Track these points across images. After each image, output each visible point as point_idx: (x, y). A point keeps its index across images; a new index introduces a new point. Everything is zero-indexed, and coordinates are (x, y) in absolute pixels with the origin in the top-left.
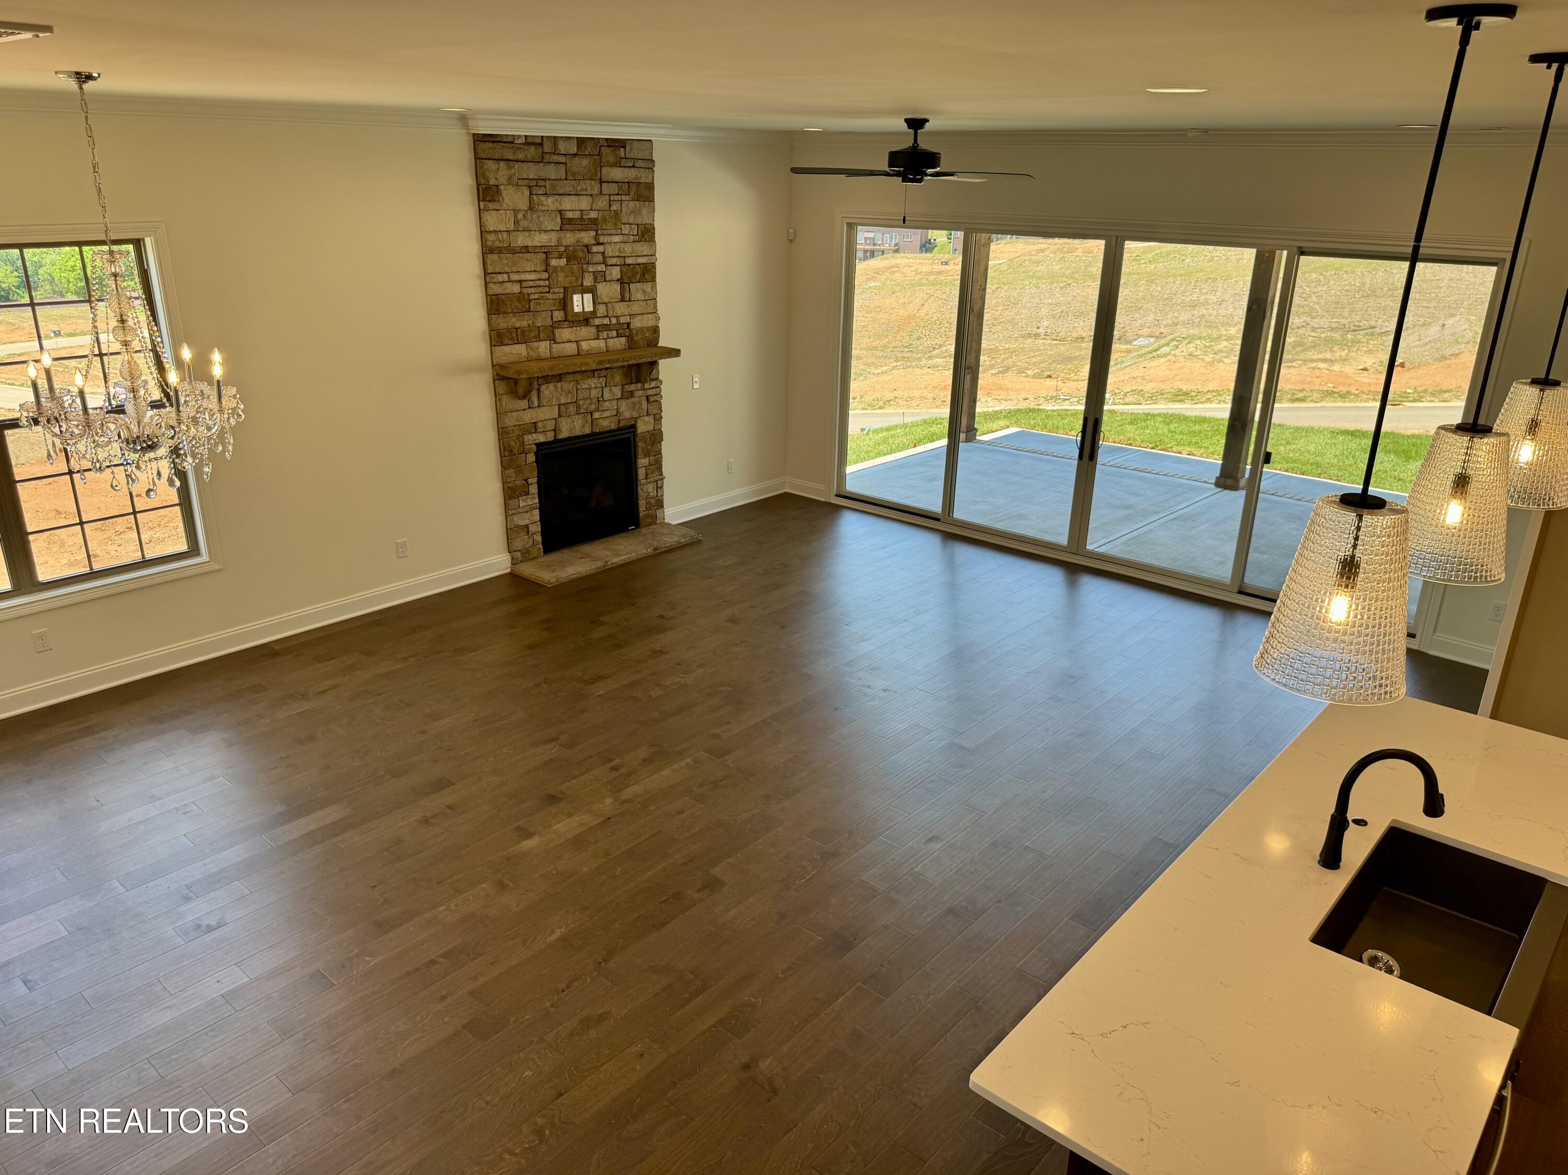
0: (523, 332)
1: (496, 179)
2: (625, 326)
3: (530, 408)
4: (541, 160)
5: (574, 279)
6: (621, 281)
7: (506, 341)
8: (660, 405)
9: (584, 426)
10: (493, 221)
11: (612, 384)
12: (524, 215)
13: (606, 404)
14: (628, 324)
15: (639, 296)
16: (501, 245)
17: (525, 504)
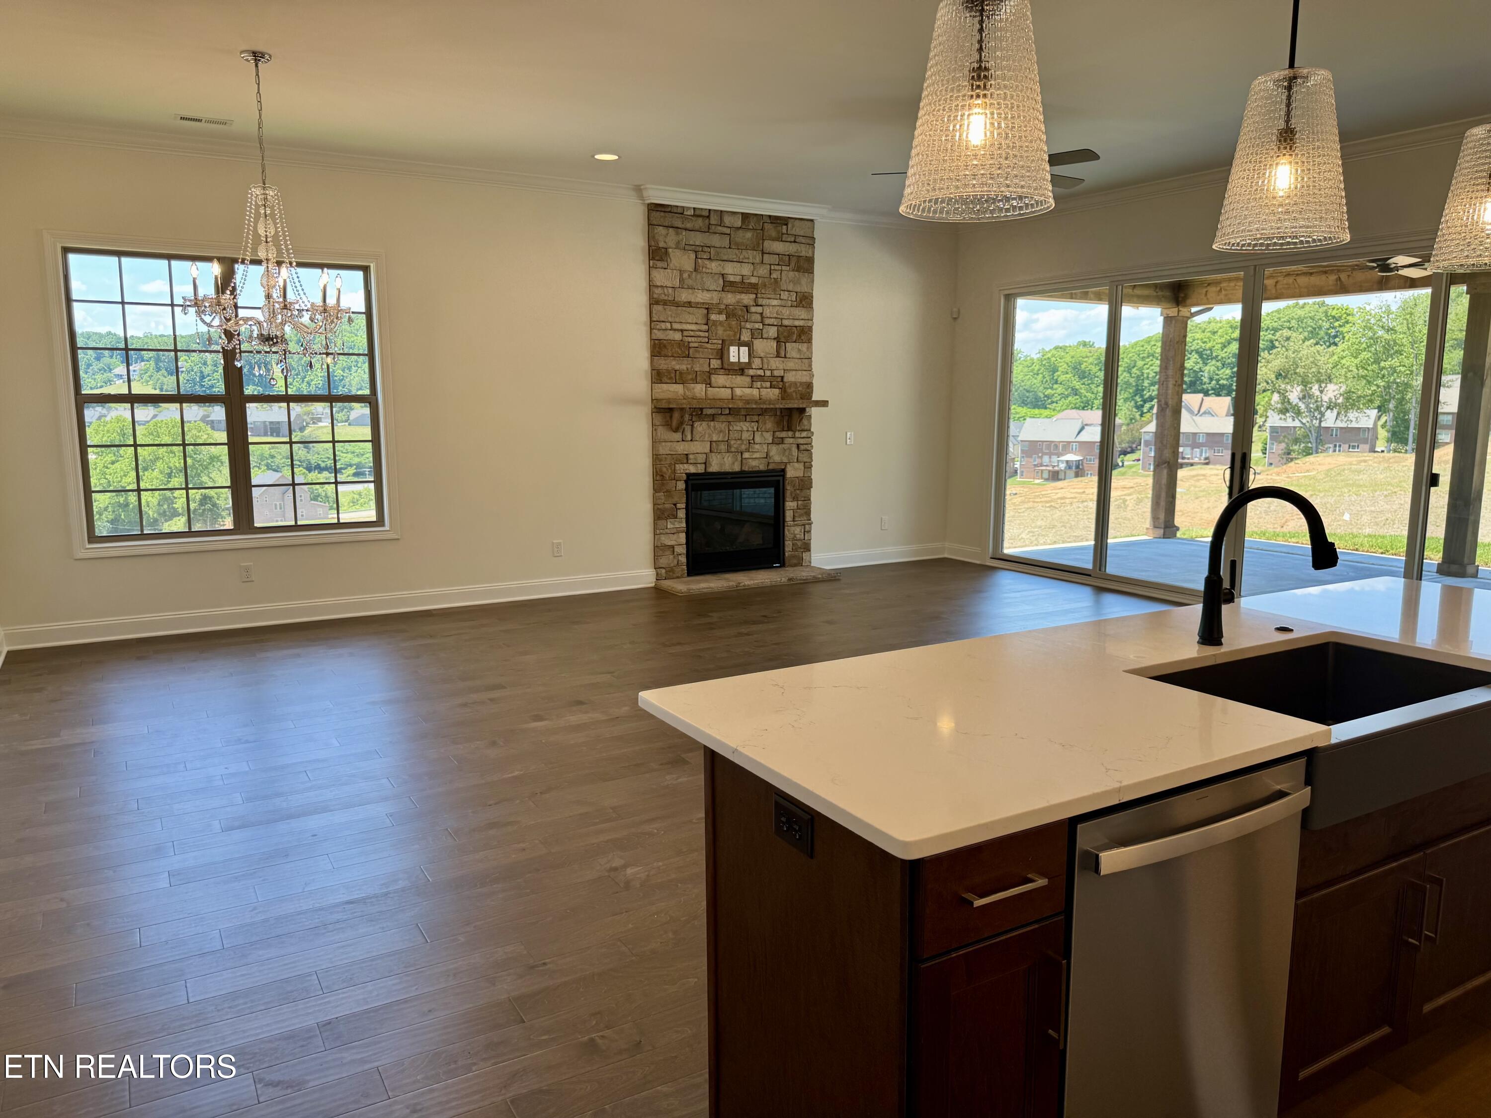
0: (681, 373)
1: (665, 242)
2: (779, 379)
3: (683, 440)
4: (708, 230)
5: (731, 333)
6: (777, 339)
7: (665, 379)
8: (811, 454)
9: (733, 463)
10: (660, 278)
11: (763, 429)
12: (689, 275)
13: (757, 446)
14: (782, 377)
15: (794, 354)
16: (666, 298)
17: (672, 526)
